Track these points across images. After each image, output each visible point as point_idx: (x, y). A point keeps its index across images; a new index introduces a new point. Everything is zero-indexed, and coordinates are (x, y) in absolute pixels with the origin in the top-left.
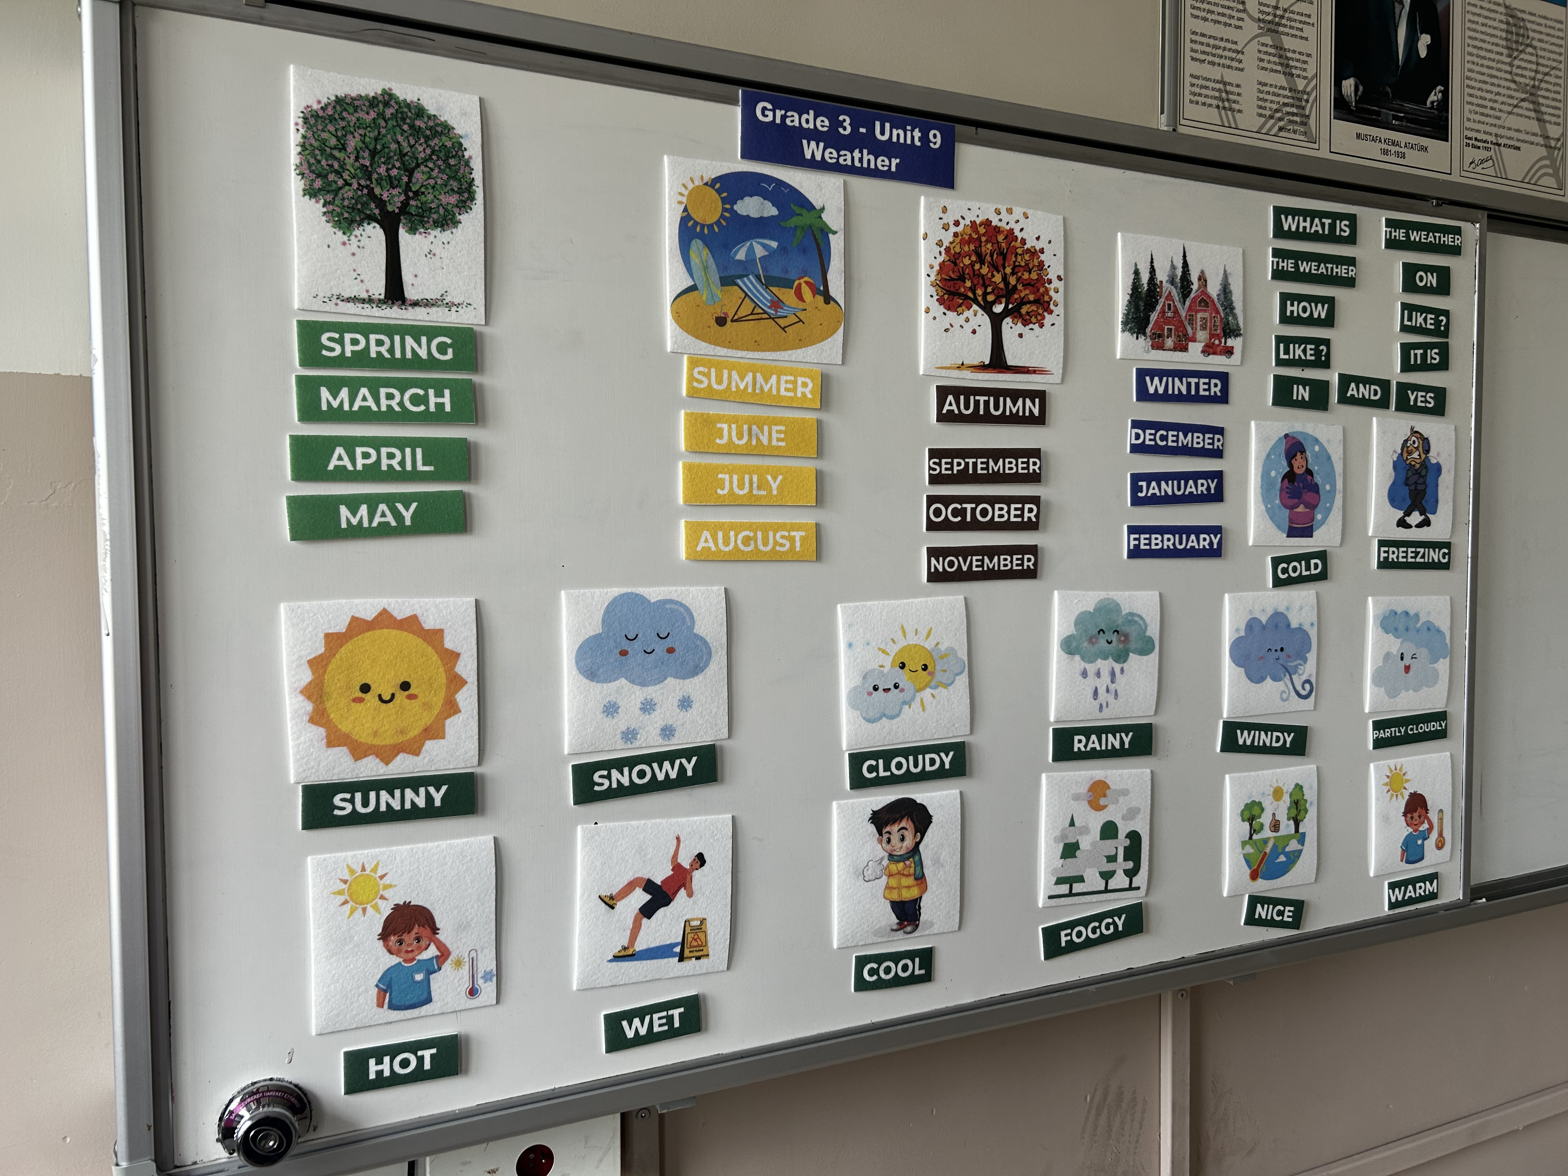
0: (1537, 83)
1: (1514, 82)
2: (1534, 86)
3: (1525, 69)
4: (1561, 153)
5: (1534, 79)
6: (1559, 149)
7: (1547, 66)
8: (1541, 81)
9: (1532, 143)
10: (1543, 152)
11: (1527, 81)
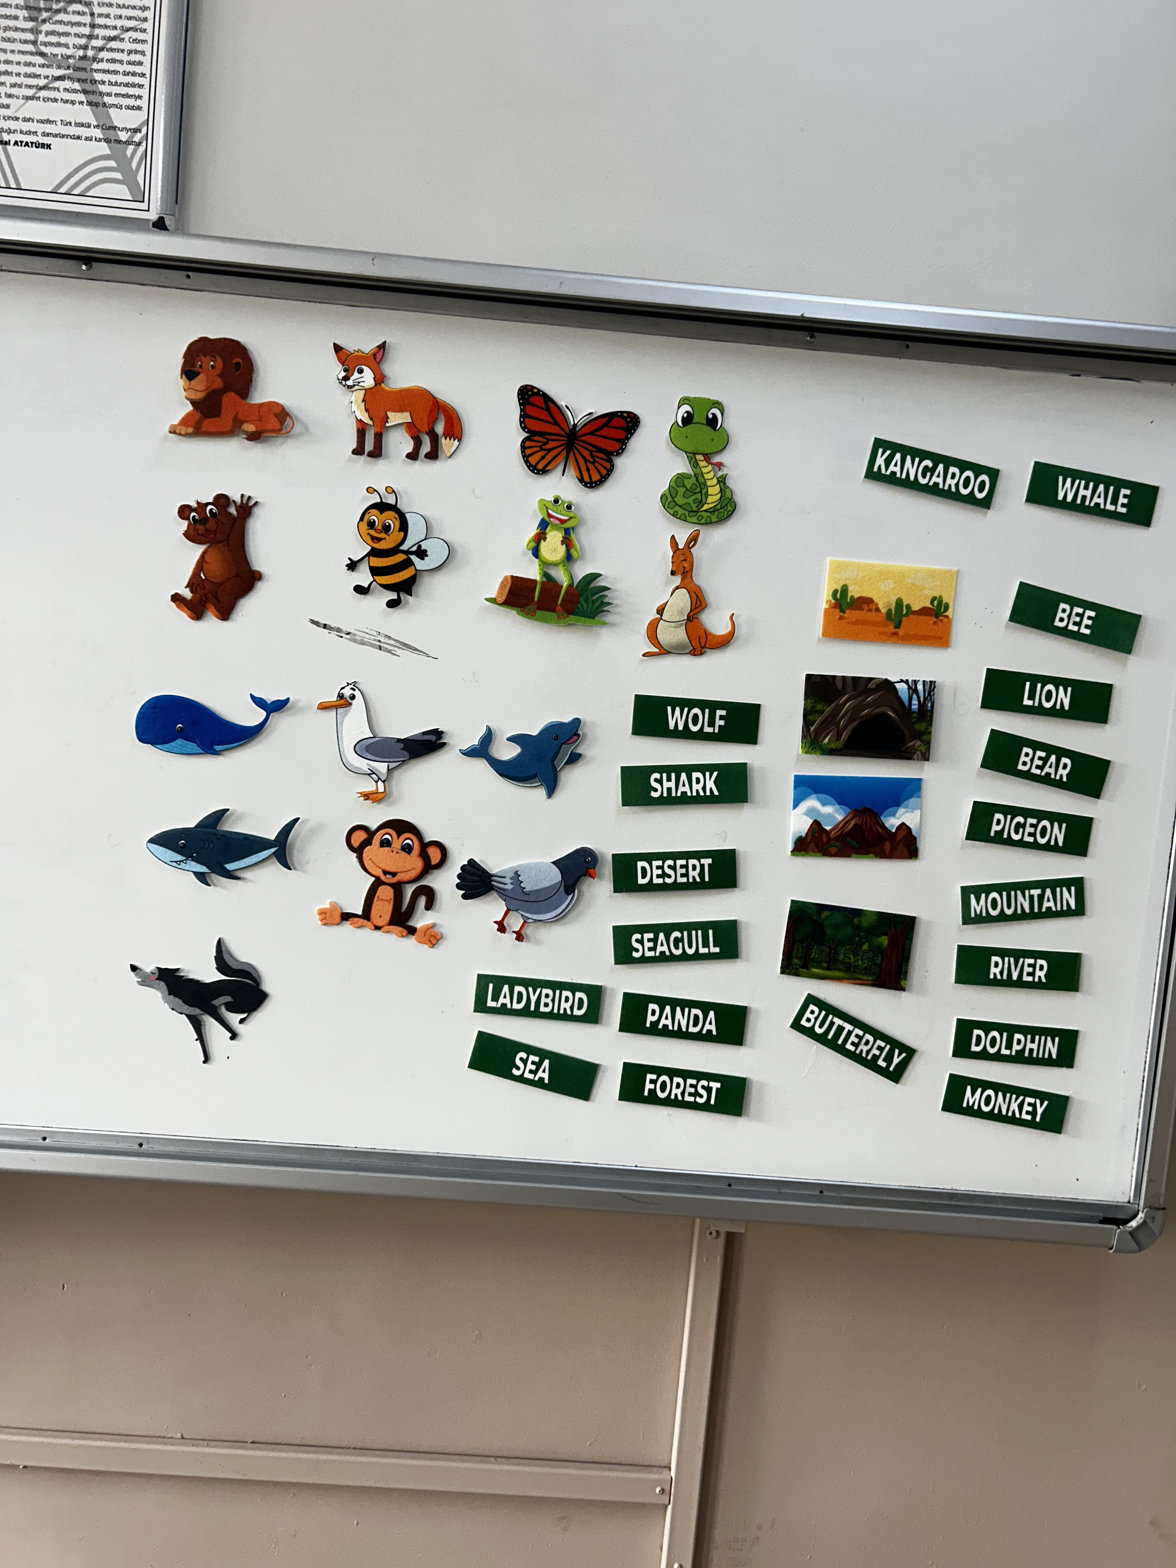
0: (90, 53)
1: (43, 55)
2: (84, 58)
3: (67, 34)
4: (142, 149)
5: (85, 48)
6: (139, 144)
7: (115, 28)
8: (101, 49)
9: (79, 138)
10: (104, 149)
11: (69, 52)
